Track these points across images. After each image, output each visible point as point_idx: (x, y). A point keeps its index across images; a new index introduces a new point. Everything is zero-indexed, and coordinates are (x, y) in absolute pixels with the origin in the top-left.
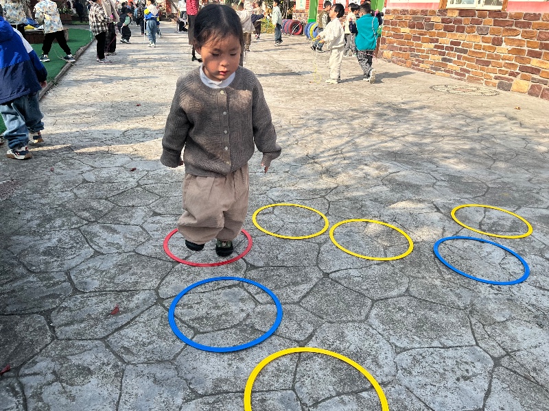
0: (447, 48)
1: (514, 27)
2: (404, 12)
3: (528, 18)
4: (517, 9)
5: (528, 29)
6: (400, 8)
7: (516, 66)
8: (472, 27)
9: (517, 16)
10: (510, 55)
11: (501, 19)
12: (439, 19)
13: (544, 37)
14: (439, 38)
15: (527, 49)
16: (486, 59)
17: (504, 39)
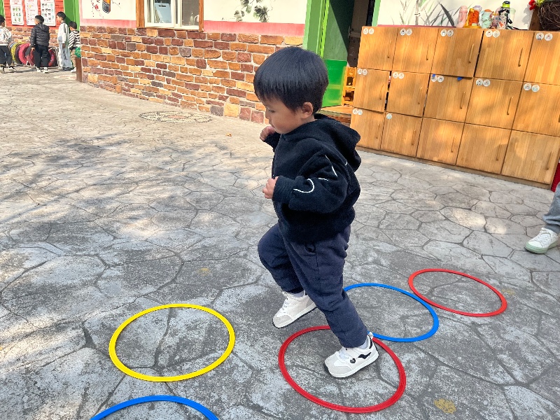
0: (154, 71)
1: (214, 49)
2: (101, 30)
3: (225, 38)
4: (214, 30)
5: (227, 51)
6: (95, 25)
7: (224, 89)
8: (174, 48)
9: (215, 37)
10: (216, 78)
11: (200, 40)
12: (140, 39)
13: (243, 58)
14: (145, 61)
15: (230, 72)
16: (194, 83)
17: (206, 60)
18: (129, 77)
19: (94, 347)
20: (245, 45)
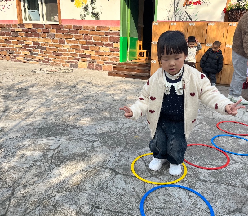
0: (31, 47)
1: (69, 34)
3: (75, 28)
4: (68, 24)
5: (77, 35)
7: (77, 55)
8: (44, 34)
9: (69, 28)
10: (72, 49)
11: (60, 29)
12: (21, 30)
13: (87, 38)
14: (24, 41)
15: (80, 45)
16: (58, 52)
17: (65, 40)
18: (14, 51)
19: (120, 174)
20: (87, 32)
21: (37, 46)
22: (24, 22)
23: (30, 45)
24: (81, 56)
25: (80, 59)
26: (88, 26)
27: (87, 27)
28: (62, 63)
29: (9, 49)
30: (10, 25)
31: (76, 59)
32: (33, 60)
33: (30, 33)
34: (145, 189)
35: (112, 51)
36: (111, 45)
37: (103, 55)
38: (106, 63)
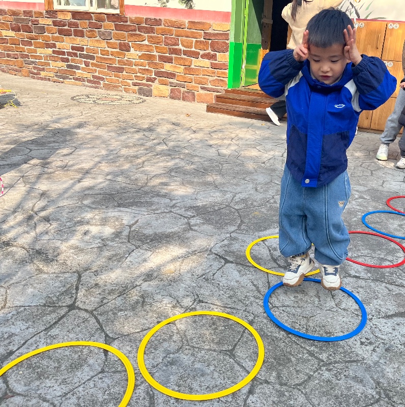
0: (69, 54)
1: (138, 32)
3: (149, 23)
4: (136, 14)
5: (153, 35)
7: (151, 72)
8: (91, 31)
9: (138, 22)
10: (142, 61)
11: (122, 23)
12: (49, 21)
13: (170, 42)
14: (56, 43)
15: (157, 54)
16: (117, 66)
17: (130, 43)
18: (37, 61)
19: (232, 262)
20: (171, 30)
21: (78, 52)
22: (56, 7)
23: (66, 51)
24: (159, 74)
25: (155, 79)
26: (174, 19)
27: (171, 21)
28: (123, 87)
29: (27, 56)
30: (31, 12)
31: (149, 80)
32: (71, 79)
33: (66, 27)
34: (268, 282)
35: (214, 66)
36: (213, 57)
37: (197, 74)
38: (202, 88)
